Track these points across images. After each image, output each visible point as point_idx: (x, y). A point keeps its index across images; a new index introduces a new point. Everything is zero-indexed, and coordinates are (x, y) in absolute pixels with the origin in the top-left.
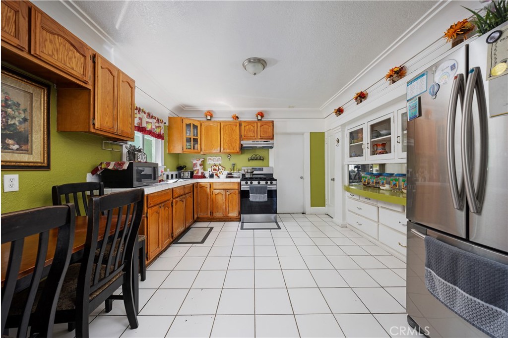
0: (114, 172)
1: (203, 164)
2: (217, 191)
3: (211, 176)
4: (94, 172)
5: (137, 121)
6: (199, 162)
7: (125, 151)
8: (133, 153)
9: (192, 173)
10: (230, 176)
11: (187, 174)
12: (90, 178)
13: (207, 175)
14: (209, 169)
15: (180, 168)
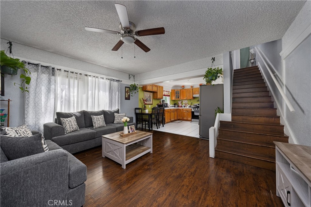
0: (160, 105)
1: (182, 103)
2: (185, 111)
3: (184, 107)
4: (157, 105)
5: (164, 94)
6: (180, 102)
7: (162, 101)
8: (163, 101)
9: (178, 106)
10: (190, 107)
11: (177, 106)
12: (157, 106)
13: (183, 106)
14: (184, 105)
15: (175, 104)
